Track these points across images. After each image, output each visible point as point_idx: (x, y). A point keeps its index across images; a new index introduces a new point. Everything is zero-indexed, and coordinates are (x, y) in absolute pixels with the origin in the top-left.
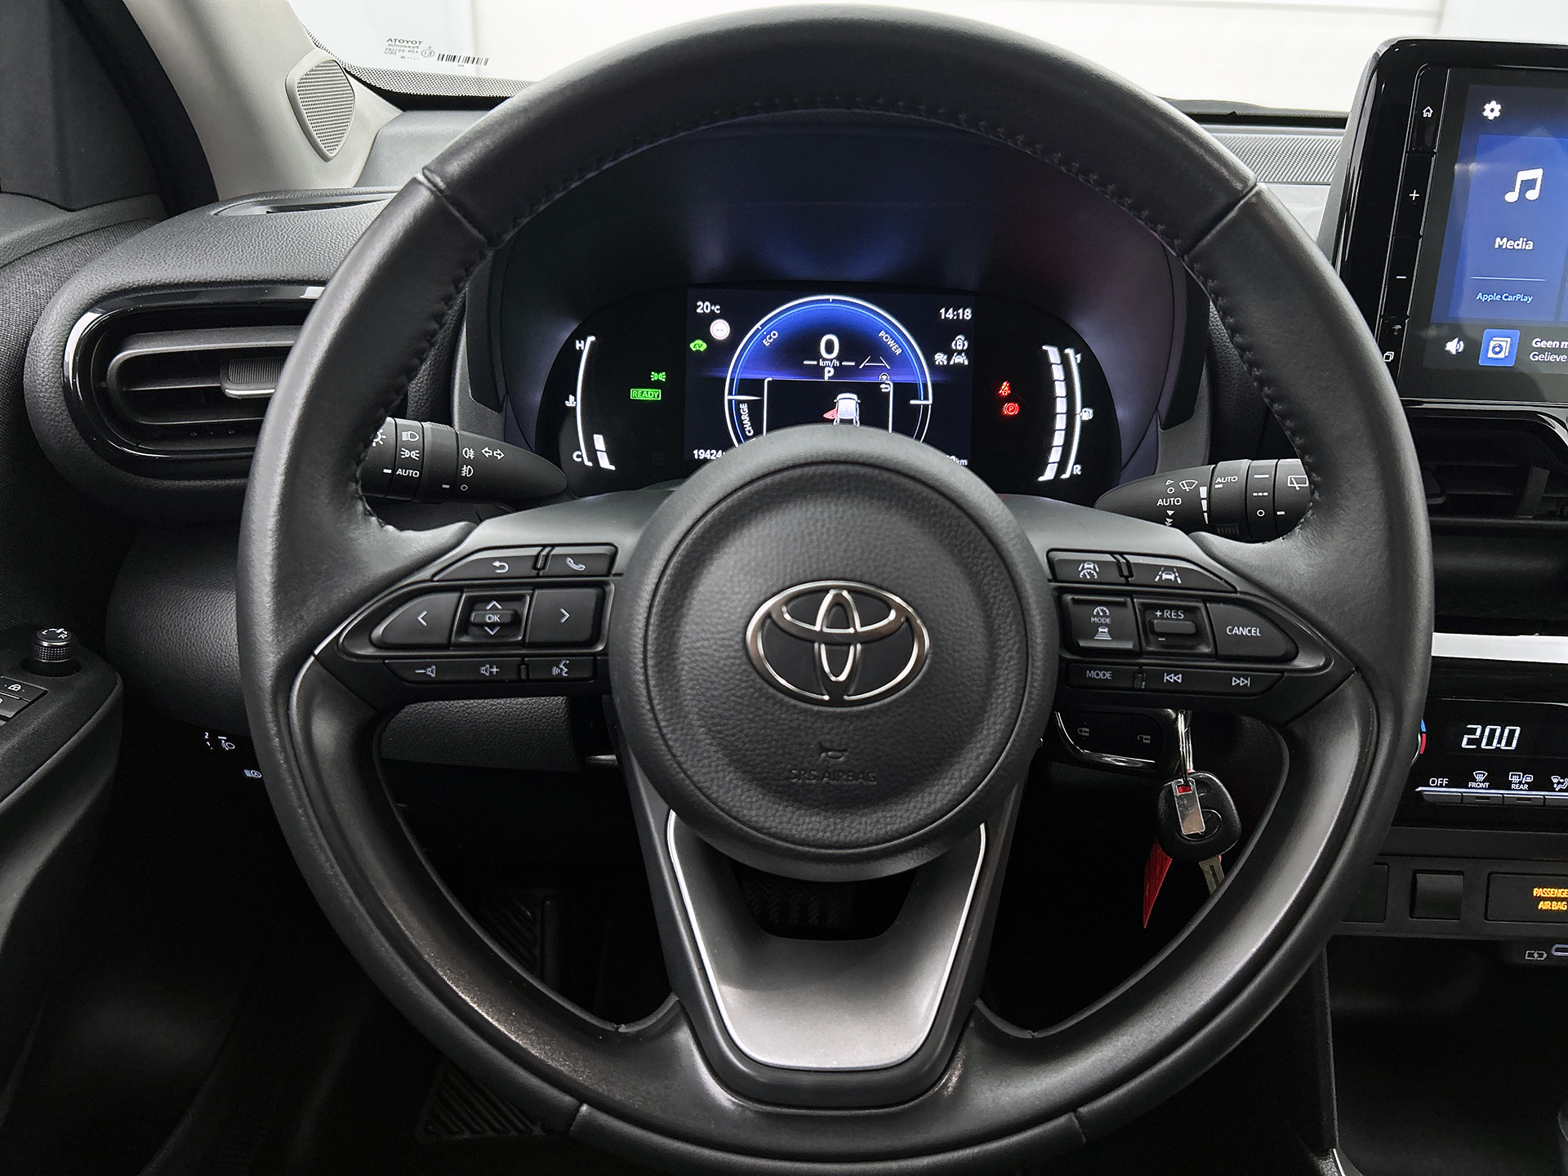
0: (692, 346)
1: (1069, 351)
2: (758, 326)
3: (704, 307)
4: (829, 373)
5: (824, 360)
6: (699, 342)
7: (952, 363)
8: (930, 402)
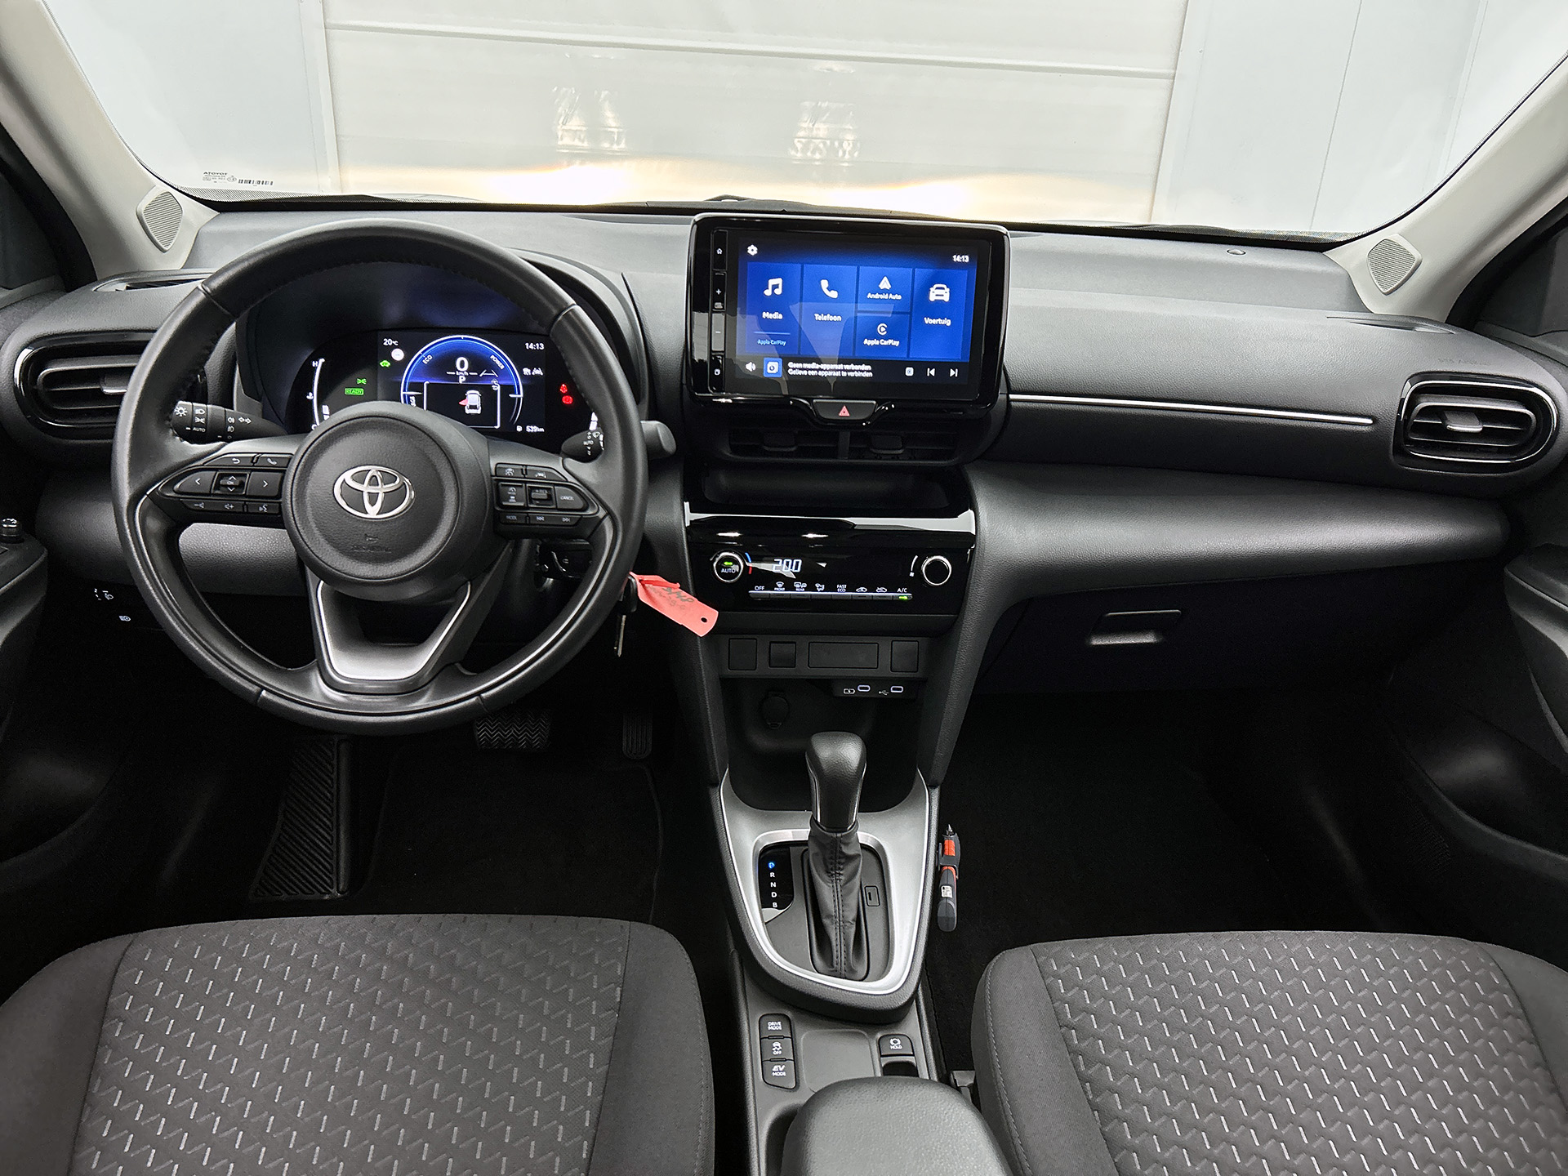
0: (381, 364)
2: (420, 352)
3: (388, 342)
4: (462, 380)
5: (459, 371)
6: (385, 361)
7: (533, 373)
8: (521, 395)
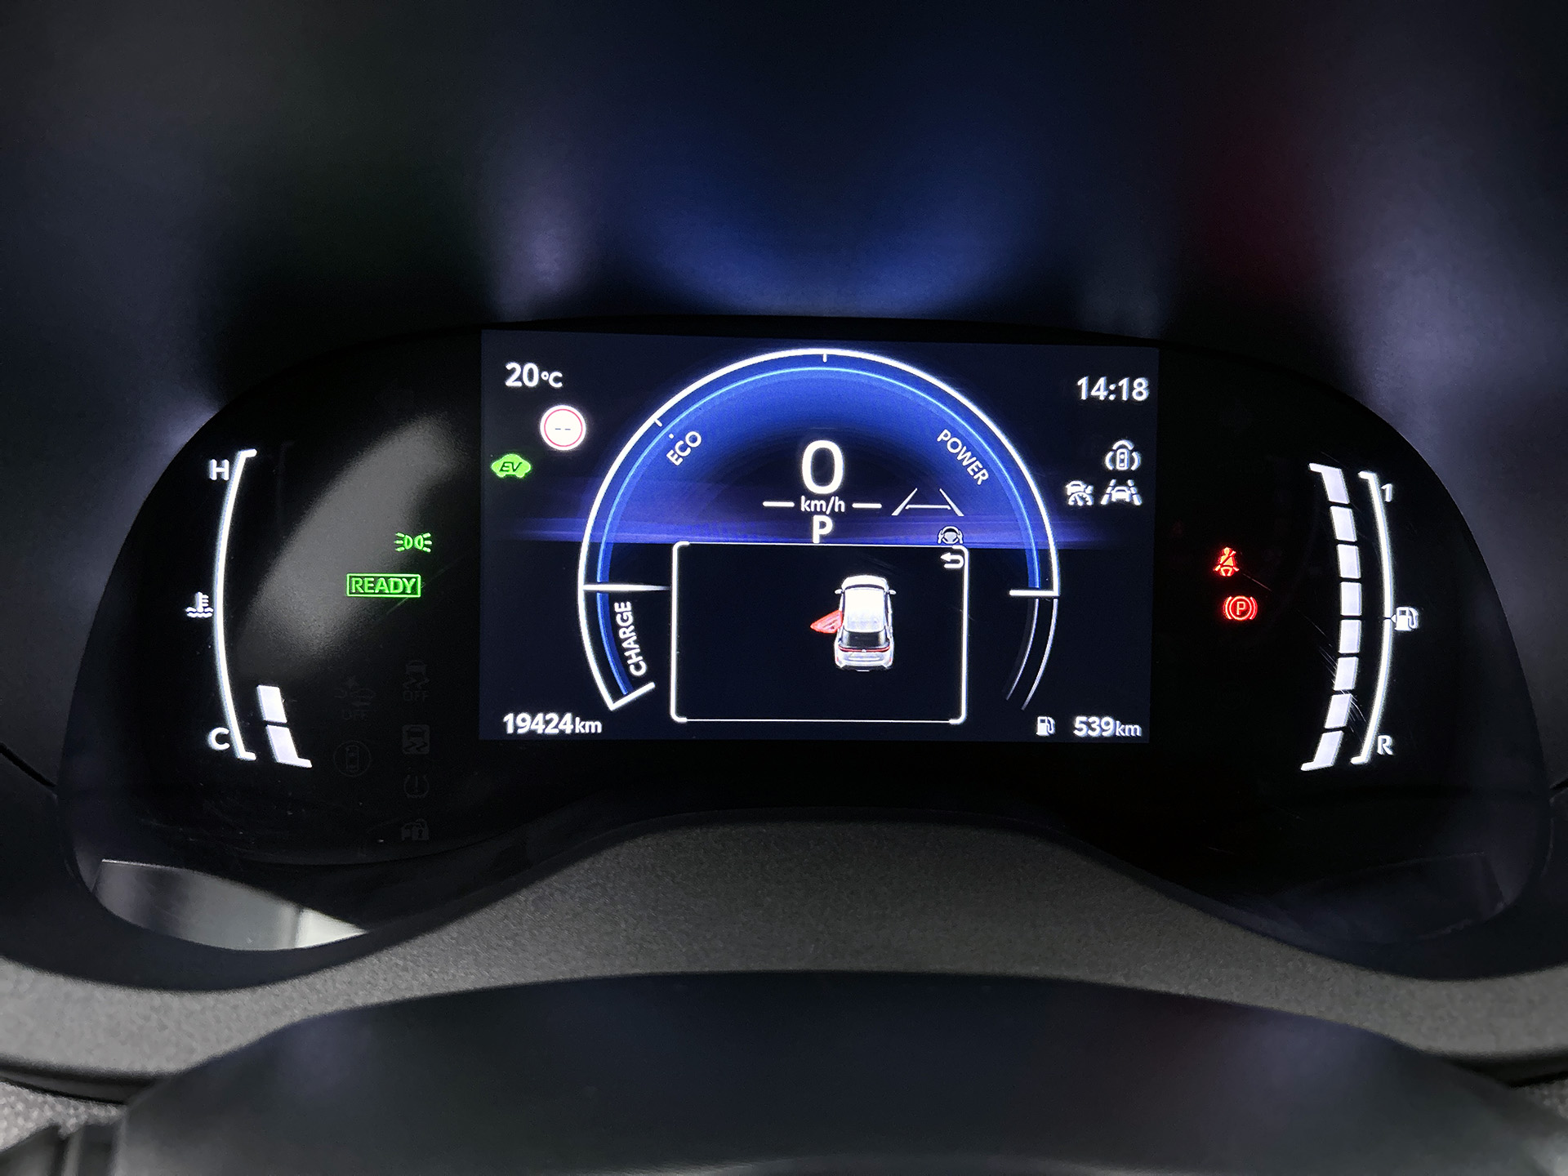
0: (496, 467)
1: (1369, 477)
2: (654, 418)
4: (821, 529)
5: (811, 496)
6: (513, 458)
7: (1104, 501)
8: (1055, 592)
